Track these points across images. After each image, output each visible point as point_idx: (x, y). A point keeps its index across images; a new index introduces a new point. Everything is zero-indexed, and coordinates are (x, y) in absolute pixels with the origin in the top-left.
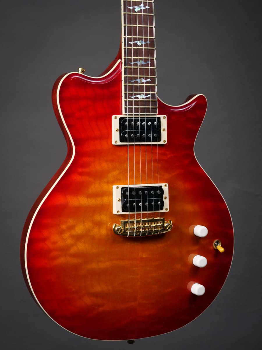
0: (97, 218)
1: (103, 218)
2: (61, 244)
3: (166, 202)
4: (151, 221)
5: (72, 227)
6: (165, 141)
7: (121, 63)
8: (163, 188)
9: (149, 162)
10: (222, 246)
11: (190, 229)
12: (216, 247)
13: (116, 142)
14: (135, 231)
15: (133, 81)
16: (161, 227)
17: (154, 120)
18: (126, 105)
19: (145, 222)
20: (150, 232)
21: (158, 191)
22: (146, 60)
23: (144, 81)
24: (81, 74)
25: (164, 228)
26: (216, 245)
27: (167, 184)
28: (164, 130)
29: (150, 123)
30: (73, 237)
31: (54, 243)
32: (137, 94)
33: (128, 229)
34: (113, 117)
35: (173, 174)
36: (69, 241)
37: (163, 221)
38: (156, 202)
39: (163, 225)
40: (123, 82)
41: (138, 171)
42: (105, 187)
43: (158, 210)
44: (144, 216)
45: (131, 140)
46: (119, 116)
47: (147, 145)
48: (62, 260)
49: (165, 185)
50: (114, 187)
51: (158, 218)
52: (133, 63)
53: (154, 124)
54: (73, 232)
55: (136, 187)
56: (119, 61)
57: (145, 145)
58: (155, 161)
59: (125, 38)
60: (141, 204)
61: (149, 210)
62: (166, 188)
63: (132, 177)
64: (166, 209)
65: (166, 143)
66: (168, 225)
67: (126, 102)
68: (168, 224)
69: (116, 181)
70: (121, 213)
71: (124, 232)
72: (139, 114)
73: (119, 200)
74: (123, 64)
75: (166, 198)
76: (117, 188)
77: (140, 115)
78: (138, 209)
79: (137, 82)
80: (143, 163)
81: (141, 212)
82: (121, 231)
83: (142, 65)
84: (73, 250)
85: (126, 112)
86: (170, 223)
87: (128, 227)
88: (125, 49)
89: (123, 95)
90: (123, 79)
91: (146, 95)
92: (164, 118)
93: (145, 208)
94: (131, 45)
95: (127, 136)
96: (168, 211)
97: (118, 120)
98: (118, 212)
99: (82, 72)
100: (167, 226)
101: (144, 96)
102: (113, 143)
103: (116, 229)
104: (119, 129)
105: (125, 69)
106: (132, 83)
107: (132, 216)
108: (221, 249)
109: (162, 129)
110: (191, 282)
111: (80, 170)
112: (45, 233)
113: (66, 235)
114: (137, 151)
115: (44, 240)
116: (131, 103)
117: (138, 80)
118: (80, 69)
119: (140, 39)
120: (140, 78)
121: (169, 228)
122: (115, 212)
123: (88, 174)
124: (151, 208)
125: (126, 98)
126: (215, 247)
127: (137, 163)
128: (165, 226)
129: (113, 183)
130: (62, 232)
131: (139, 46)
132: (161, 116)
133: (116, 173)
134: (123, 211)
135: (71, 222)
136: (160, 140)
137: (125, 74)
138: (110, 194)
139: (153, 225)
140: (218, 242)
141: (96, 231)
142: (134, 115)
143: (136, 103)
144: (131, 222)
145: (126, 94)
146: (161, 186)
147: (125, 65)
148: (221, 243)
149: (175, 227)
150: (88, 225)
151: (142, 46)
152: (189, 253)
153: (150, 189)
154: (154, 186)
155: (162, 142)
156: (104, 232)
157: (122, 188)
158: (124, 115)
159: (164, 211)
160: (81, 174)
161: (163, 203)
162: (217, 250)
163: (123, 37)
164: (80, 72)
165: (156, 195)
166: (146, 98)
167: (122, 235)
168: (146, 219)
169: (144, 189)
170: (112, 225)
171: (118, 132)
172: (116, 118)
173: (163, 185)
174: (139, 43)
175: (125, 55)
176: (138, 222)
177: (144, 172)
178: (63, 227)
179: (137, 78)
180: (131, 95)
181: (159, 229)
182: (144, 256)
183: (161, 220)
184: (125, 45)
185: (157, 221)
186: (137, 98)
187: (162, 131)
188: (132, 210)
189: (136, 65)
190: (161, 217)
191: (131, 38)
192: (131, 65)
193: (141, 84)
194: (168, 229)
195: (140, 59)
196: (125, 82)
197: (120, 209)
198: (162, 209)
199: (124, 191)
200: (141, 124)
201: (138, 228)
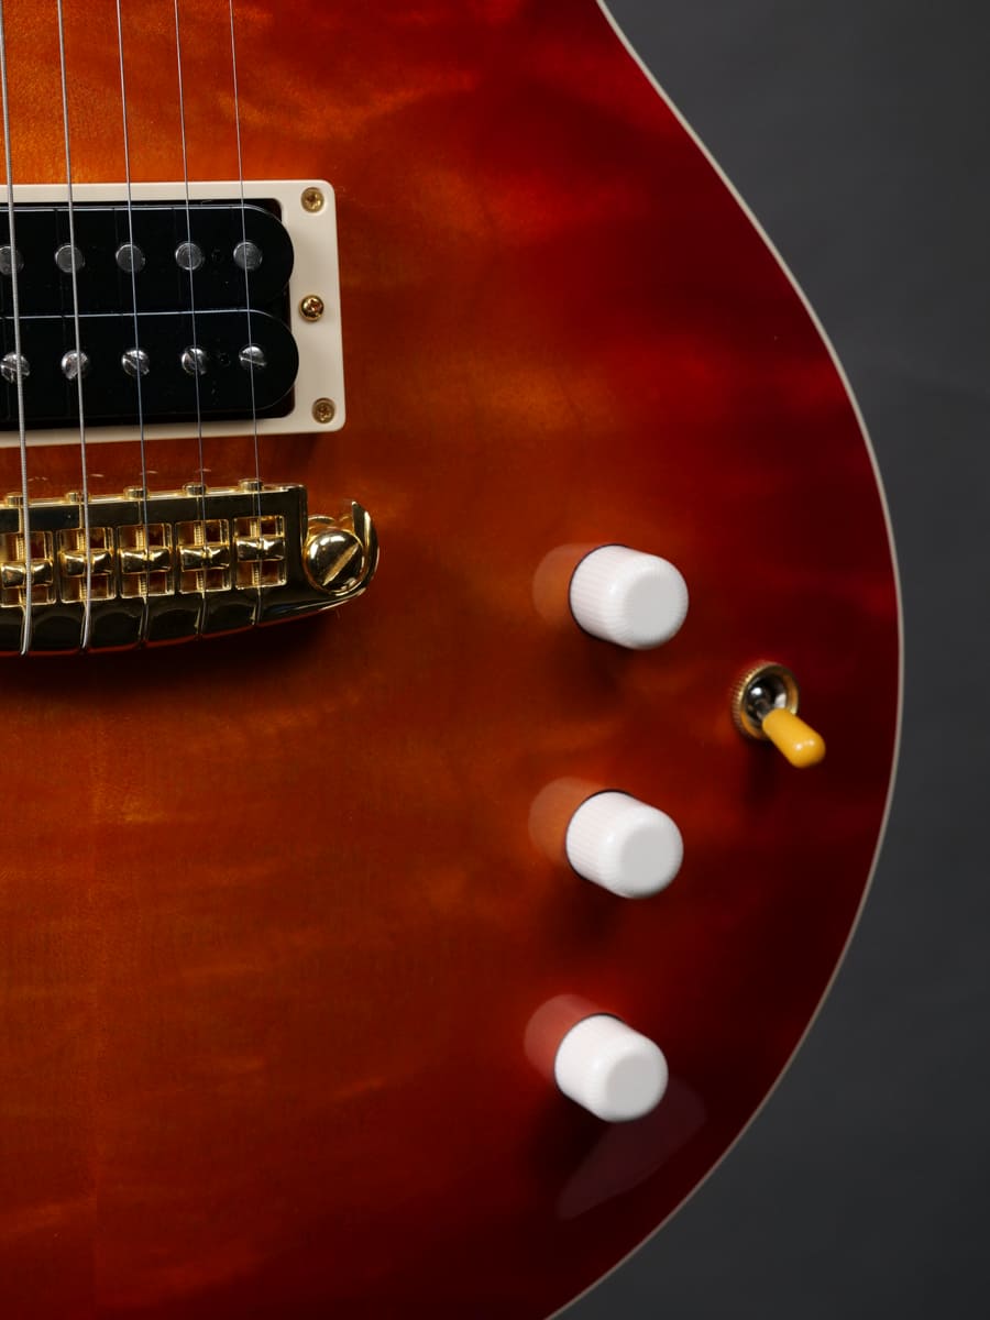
3: (321, 345)
4: (180, 518)
8: (287, 220)
10: (802, 715)
11: (544, 576)
12: (758, 724)
14: (25, 604)
16: (269, 570)
19: (117, 522)
20: (176, 615)
21: (244, 251)
25: (303, 575)
26: (757, 708)
27: (326, 189)
35: (387, 103)
37: (292, 514)
38: (221, 339)
39: (293, 545)
43: (243, 416)
44: (112, 467)
49: (310, 199)
51: (244, 489)
55: (16, 205)
60: (73, 360)
61: (153, 420)
62: (313, 223)
64: (323, 409)
66: (341, 548)
68: (339, 538)
75: (313, 312)
78: (52, 408)
81: (82, 438)
86: (360, 529)
93: (113, 402)
96: (337, 422)
100: (330, 554)
108: (799, 742)
110: (560, 1003)
121: (350, 570)
126: (746, 722)
128: (313, 552)
139: (201, 548)
140: (771, 685)
146: (272, 206)
148: (795, 693)
149: (398, 565)
152: (533, 775)
153: (159, 224)
154: (192, 202)
159: (300, 422)
161: (284, 358)
162: (767, 750)
165: (219, 278)
168: (126, 497)
169: (100, 225)
173: (286, 192)
176: (54, 526)
177: (93, 63)
181: (257, 583)
182: (135, 813)
183: (271, 503)
185: (237, 513)
190: (270, 476)
194: (336, 584)
198: (285, 407)
201: (61, 578)
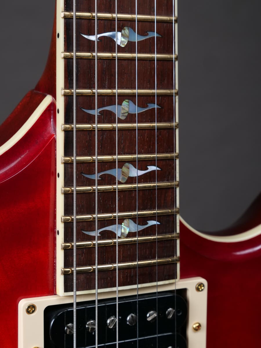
7: (52, 109)
15: (96, 177)
18: (68, 262)
22: (144, 100)
23: (135, 172)
28: (197, 328)
29: (151, 316)
32: (111, 222)
34: (23, 304)
40: (60, 182)
46: (43, 303)
52: (96, 112)
53: (166, 316)
56: (48, 100)
59: (68, 21)
67: (68, 251)
74: (60, 117)
79: (111, 180)
83: (130, 118)
85: (68, 288)
88: (68, 61)
89: (60, 227)
90: (60, 169)
91: (142, 220)
92: (199, 287)
94: (89, 46)
97: (39, 316)
101: (133, 227)
105: (68, 134)
106: (91, 183)
109: (192, 324)
116: (86, 255)
117: (116, 172)
119: (122, 24)
120: (122, 163)
125: (68, 237)
131: (121, 50)
132: (190, 284)
137: (68, 151)
143: (107, 253)
145: (68, 225)
147: (68, 119)
151: (130, 47)
158: (62, 296)
163: (62, 15)
166: (142, 233)
172: (31, 309)
174: (120, 39)
175: (68, 84)
179: (111, 164)
180: (89, 225)
184: (68, 47)
187: (190, 333)
189: (108, 117)
191: (91, 20)
192: (90, 119)
193: (126, 183)
195: (122, 97)
196: (68, 182)
200: (123, 321)
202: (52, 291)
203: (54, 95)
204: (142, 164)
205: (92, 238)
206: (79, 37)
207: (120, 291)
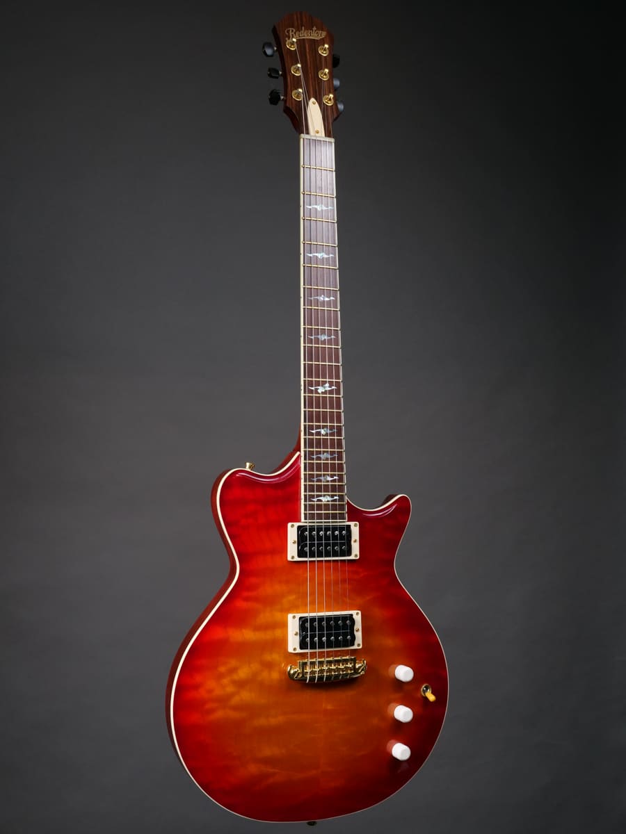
0: (268, 657)
1: (275, 657)
2: (218, 692)
3: (359, 635)
4: (338, 662)
5: (233, 670)
6: (356, 556)
7: (299, 456)
8: (354, 617)
9: (336, 583)
10: (432, 693)
11: (390, 670)
12: (425, 694)
13: (293, 557)
14: (317, 675)
15: (315, 479)
16: (351, 670)
17: (341, 529)
18: (305, 510)
19: (330, 663)
20: (336, 676)
21: (348, 622)
22: (332, 453)
23: (329, 479)
24: (249, 470)
25: (356, 671)
26: (424, 692)
27: (360, 612)
28: (355, 541)
29: (337, 533)
30: (234, 682)
31: (210, 691)
32: (321, 496)
33: (307, 672)
34: (290, 525)
35: (368, 598)
36: (230, 689)
37: (354, 661)
38: (345, 635)
39: (354, 666)
40: (302, 481)
41: (321, 594)
42: (278, 616)
43: (348, 646)
44: (329, 654)
45: (312, 555)
46: (296, 524)
47: (334, 561)
48: (220, 714)
49: (357, 614)
50: (290, 616)
51: (347, 657)
52: (315, 457)
53: (342, 534)
54: (235, 677)
55: (318, 616)
56: (298, 453)
57: (330, 561)
58: (344, 581)
59: (305, 426)
60: (324, 639)
61: (335, 647)
62: (358, 617)
63: (313, 603)
64: (359, 645)
65: (358, 558)
67: (305, 505)
68: (361, 665)
69: (293, 608)
70: (299, 651)
71: (303, 676)
72: (323, 521)
73: (296, 634)
74: (303, 458)
75: (357, 631)
76: (294, 617)
77: (324, 523)
78: (321, 645)
79: (320, 481)
80: (328, 584)
81: (325, 650)
82: (298, 675)
83: (327, 459)
84: (235, 700)
85: (305, 519)
86: (364, 664)
87: (308, 670)
88: (305, 439)
89: (303, 497)
90: (302, 476)
91: (332, 496)
92: (355, 525)
93: (330, 645)
94: (312, 434)
95: (307, 549)
96: (361, 647)
97: (295, 529)
98: (295, 649)
99: (250, 467)
100: (360, 667)
101: (329, 499)
102: (289, 559)
103: (292, 672)
104: (296, 540)
105: (305, 464)
106: (314, 481)
107: (313, 655)
108: (431, 697)
109: (353, 540)
110: (392, 741)
111: (246, 594)
112: (198, 678)
113: (225, 681)
114: (320, 568)
115: (196, 687)
116: (312, 508)
117: (322, 478)
118: (248, 464)
119: (324, 427)
120: (324, 475)
121: (362, 670)
122: (290, 650)
123: (256, 600)
124: (338, 644)
125: (305, 501)
126: (423, 694)
127: (320, 584)
128: (357, 667)
129: (289, 611)
130: (221, 676)
131: (323, 435)
132: (352, 524)
133: (292, 597)
134: (301, 648)
135: (233, 663)
136: (349, 553)
137: (305, 470)
138: (284, 625)
139: (341, 666)
140: (427, 688)
141: (265, 675)
142: (316, 523)
143: (319, 507)
144: (311, 663)
145: (305, 496)
146: (352, 615)
147: (305, 459)
148: (431, 689)
149: (369, 669)
150: (255, 666)
151: (326, 435)
152: (389, 702)
153: (337, 618)
154: (341, 615)
155: (352, 557)
156: (275, 675)
157: (300, 618)
158: (303, 522)
159: (355, 647)
160: (247, 599)
161: (353, 638)
162: (426, 698)
163: (303, 424)
164: (247, 469)
165: (345, 627)
166: (332, 501)
167: (299, 680)
168: (331, 659)
169: (329, 619)
170: (286, 666)
171: (296, 545)
172: (292, 526)
173: (354, 612)
174: (323, 432)
175: (305, 447)
176: (321, 663)
177: (328, 596)
178: (222, 669)
179: (320, 475)
180: (313, 496)
181: (349, 672)
182: (329, 707)
183: (352, 660)
184: (305, 434)
185: (346, 661)
186: (321, 501)
187: (352, 543)
188: (313, 646)
189: (319, 458)
190: (351, 655)
191: (313, 425)
192: (313, 459)
193: (326, 482)
194: (360, 672)
195: (324, 452)
196: (305, 481)
197: (298, 646)
198: (353, 645)
199: (303, 622)
200: (325, 534)
201: (322, 671)
202: (299, 521)
203: (300, 451)
204: (332, 476)
205: (314, 501)
206: (309, 431)
207: (325, 522)
